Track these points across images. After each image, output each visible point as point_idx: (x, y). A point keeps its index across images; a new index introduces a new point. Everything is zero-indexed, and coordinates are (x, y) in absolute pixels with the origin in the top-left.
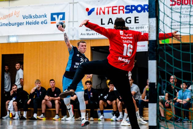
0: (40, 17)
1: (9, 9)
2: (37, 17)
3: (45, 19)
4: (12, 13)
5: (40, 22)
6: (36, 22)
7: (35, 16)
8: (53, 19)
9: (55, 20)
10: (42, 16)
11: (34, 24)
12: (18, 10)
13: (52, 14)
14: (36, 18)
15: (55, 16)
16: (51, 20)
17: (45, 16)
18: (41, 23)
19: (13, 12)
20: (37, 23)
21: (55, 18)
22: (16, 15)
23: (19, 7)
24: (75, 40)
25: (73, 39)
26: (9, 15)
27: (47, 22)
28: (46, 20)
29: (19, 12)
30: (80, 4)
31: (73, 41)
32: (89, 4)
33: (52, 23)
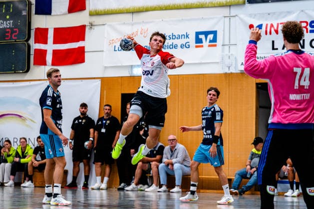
0: (179, 37)
1: (132, 25)
2: (174, 37)
3: (187, 40)
4: (137, 32)
5: (179, 46)
6: (172, 45)
7: (171, 37)
8: (198, 41)
9: (202, 43)
10: (182, 35)
11: (170, 48)
12: (145, 27)
13: (198, 34)
14: (173, 39)
15: (202, 37)
16: (196, 43)
17: (187, 36)
18: (181, 46)
19: (138, 30)
20: (175, 47)
21: (201, 39)
22: (143, 34)
23: (147, 23)
24: (231, 73)
25: (229, 72)
26: (133, 34)
27: (189, 45)
28: (188, 42)
29: (147, 30)
30: (240, 18)
31: (229, 74)
32: (254, 18)
33: (197, 47)
